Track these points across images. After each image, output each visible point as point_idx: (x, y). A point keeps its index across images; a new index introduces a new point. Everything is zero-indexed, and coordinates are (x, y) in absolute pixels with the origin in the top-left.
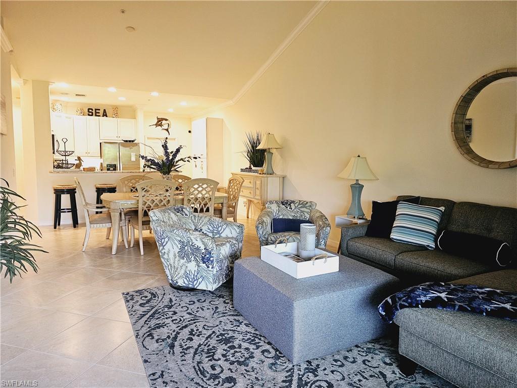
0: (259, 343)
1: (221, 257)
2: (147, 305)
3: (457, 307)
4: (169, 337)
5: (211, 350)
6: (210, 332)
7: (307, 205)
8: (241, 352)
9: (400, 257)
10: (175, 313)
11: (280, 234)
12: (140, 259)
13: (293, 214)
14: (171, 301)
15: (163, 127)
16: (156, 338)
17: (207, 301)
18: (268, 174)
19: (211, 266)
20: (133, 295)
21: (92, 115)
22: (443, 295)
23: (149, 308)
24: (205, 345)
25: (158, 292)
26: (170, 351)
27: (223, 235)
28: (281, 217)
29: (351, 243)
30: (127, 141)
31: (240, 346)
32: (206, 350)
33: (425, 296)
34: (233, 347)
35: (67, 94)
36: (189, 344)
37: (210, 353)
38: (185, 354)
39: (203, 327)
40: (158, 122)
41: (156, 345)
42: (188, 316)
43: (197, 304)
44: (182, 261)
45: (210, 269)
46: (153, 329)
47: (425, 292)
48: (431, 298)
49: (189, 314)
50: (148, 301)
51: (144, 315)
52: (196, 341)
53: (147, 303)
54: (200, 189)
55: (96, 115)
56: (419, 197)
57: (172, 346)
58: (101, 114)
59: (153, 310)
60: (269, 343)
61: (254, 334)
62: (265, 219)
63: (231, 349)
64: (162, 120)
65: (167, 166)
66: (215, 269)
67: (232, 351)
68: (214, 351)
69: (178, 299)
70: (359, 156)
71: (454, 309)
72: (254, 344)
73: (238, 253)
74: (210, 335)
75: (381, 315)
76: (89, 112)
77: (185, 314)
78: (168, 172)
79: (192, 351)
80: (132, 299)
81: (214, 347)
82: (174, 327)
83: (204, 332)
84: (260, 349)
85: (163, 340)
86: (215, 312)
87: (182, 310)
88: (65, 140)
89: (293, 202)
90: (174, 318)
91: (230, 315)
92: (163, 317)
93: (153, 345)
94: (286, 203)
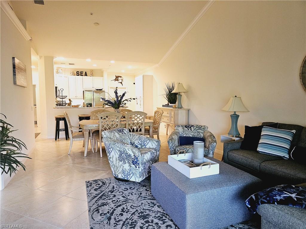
0: (165, 220)
1: (145, 161)
2: (99, 190)
3: (304, 206)
4: (108, 212)
5: (133, 223)
6: (135, 210)
7: (202, 128)
8: (152, 225)
9: (263, 164)
10: (115, 196)
11: (183, 146)
12: (100, 160)
13: (193, 134)
14: (113, 188)
15: (119, 81)
16: (101, 212)
17: (136, 189)
18: (178, 108)
19: (138, 167)
20: (91, 183)
21: (79, 75)
22: (293, 195)
23: (99, 192)
24: (130, 220)
25: (107, 182)
26: (108, 222)
27: (147, 146)
28: (185, 135)
29: (230, 153)
30: (98, 90)
31: (152, 221)
32: (130, 223)
33: (280, 196)
34: (147, 222)
35: (64, 63)
36: (120, 218)
37: (133, 225)
38: (117, 225)
39: (131, 207)
40: (116, 78)
41: (100, 217)
42: (122, 198)
43: (129, 191)
44: (121, 163)
45: (137, 168)
46: (100, 206)
47: (280, 193)
48: (284, 197)
49: (124, 197)
50: (100, 187)
51: (96, 196)
52: (126, 216)
53: (99, 188)
54: (136, 118)
55: (81, 75)
56: (277, 123)
57: (109, 219)
58: (84, 74)
59: (102, 193)
60: (172, 220)
61: (162, 213)
62: (174, 137)
63: (147, 223)
64: (118, 77)
65: (117, 104)
66: (141, 169)
67: (147, 225)
68: (135, 224)
69: (118, 186)
70: (236, 96)
71: (302, 207)
72: (162, 220)
73: (156, 158)
74: (134, 212)
75: (248, 207)
76: (77, 73)
77: (121, 197)
78: (118, 107)
79: (121, 223)
80: (91, 186)
81: (135, 221)
82: (112, 205)
83: (131, 210)
84: (165, 225)
85: (105, 214)
86: (139, 197)
87: (119, 194)
88: (62, 90)
89: (192, 126)
90: (113, 200)
91: (148, 199)
92: (107, 199)
93: (98, 218)
94: (188, 126)
